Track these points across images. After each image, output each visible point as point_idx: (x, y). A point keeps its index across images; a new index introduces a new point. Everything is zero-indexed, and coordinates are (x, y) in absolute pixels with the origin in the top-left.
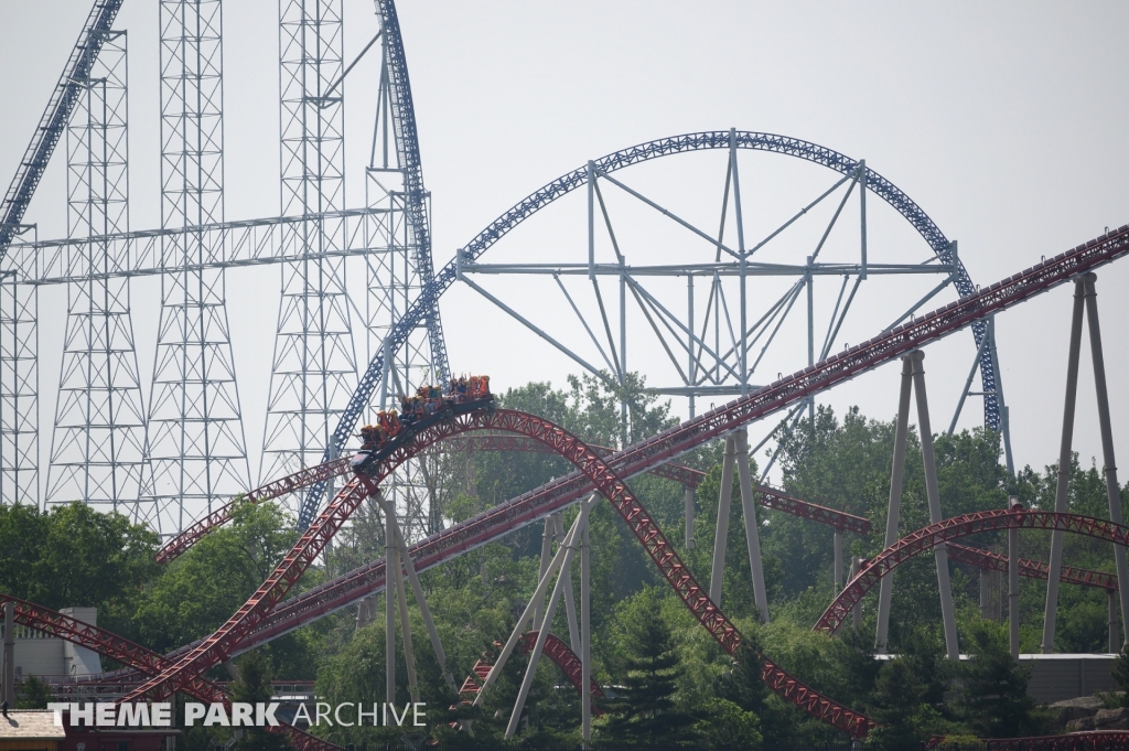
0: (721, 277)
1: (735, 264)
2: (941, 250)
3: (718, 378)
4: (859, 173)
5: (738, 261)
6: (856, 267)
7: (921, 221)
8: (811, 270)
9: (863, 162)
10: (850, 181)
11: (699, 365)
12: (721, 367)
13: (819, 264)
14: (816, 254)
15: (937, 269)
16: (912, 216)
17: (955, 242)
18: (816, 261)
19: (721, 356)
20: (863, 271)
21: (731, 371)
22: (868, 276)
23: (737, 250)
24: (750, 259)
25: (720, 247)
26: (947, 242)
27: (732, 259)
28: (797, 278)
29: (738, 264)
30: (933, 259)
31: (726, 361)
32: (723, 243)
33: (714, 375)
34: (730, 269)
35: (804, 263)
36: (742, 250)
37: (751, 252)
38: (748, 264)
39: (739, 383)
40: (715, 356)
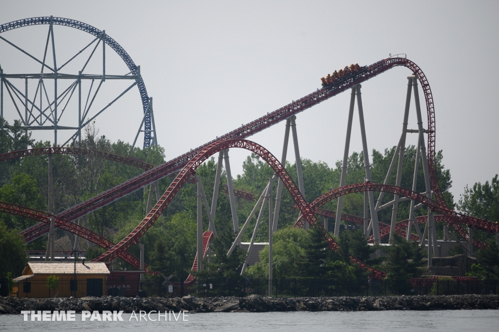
0: (43, 79)
1: (52, 74)
2: (133, 70)
3: (41, 123)
4: (102, 36)
5: (54, 73)
6: (101, 76)
7: (126, 58)
8: (80, 77)
9: (104, 31)
10: (99, 39)
11: (31, 114)
12: (42, 115)
13: (84, 75)
14: (83, 70)
15: (131, 78)
16: (122, 55)
17: (139, 66)
18: (82, 74)
19: (42, 111)
20: (103, 78)
21: (48, 118)
22: (106, 80)
23: (53, 68)
24: (58, 72)
25: (44, 64)
26: (136, 66)
27: (51, 72)
28: (74, 80)
29: (54, 74)
30: (130, 73)
31: (45, 113)
32: (45, 63)
33: (39, 120)
34: (49, 76)
35: (77, 74)
36: (55, 68)
37: (59, 69)
38: (58, 74)
39: (54, 125)
40: (40, 110)
